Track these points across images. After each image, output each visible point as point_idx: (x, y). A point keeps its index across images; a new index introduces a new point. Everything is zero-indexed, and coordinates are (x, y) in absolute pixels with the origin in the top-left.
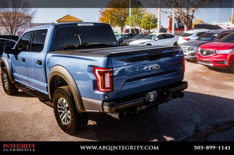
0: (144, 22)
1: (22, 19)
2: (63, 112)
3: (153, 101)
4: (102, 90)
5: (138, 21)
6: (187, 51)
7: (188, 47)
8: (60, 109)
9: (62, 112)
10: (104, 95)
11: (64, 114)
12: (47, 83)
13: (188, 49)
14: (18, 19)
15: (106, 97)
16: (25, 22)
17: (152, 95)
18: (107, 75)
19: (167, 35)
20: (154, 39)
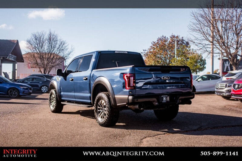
0: (190, 64)
1: (57, 60)
2: (102, 111)
3: (165, 102)
4: (128, 88)
5: (184, 63)
6: (224, 87)
7: (225, 84)
8: (99, 109)
9: (100, 112)
10: (129, 91)
11: (102, 112)
12: (90, 93)
13: (225, 85)
14: (52, 60)
15: (130, 93)
16: (60, 63)
17: (164, 98)
18: (132, 78)
19: (212, 76)
20: (197, 80)
